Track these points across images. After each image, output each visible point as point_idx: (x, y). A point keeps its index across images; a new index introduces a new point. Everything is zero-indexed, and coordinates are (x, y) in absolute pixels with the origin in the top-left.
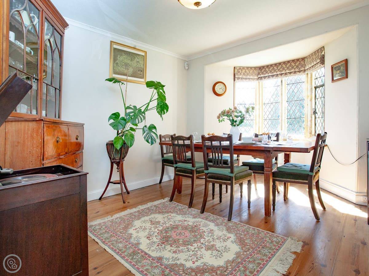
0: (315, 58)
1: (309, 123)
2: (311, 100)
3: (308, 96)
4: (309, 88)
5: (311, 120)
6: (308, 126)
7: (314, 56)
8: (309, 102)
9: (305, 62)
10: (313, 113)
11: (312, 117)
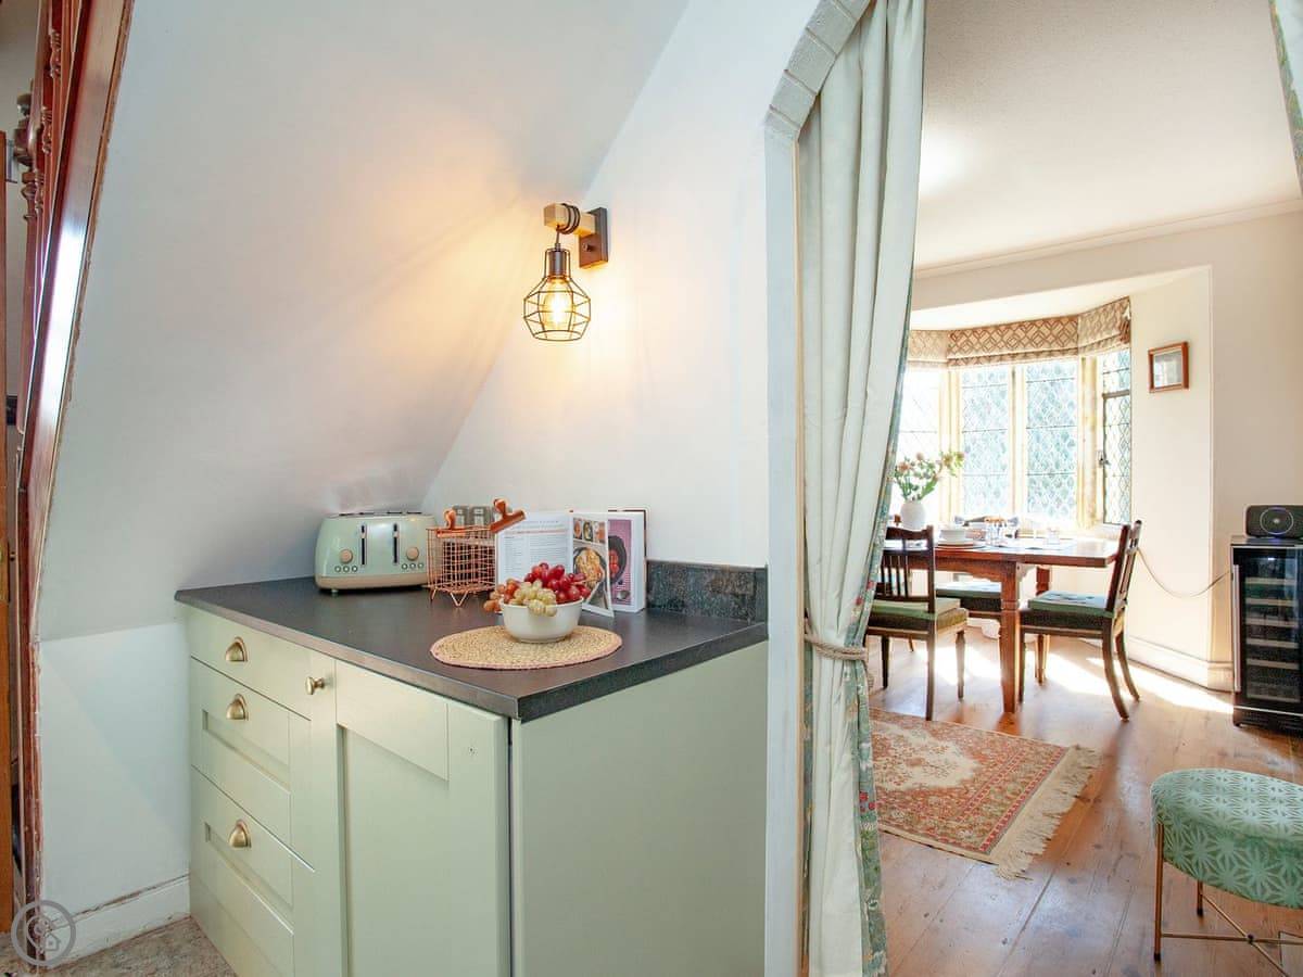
0: (1107, 325)
1: (1088, 489)
2: (1094, 428)
3: (1085, 418)
4: (1088, 398)
5: (1094, 483)
6: (1085, 497)
7: (1102, 316)
8: (1089, 434)
9: (1076, 328)
10: (1097, 462)
11: (1095, 473)
